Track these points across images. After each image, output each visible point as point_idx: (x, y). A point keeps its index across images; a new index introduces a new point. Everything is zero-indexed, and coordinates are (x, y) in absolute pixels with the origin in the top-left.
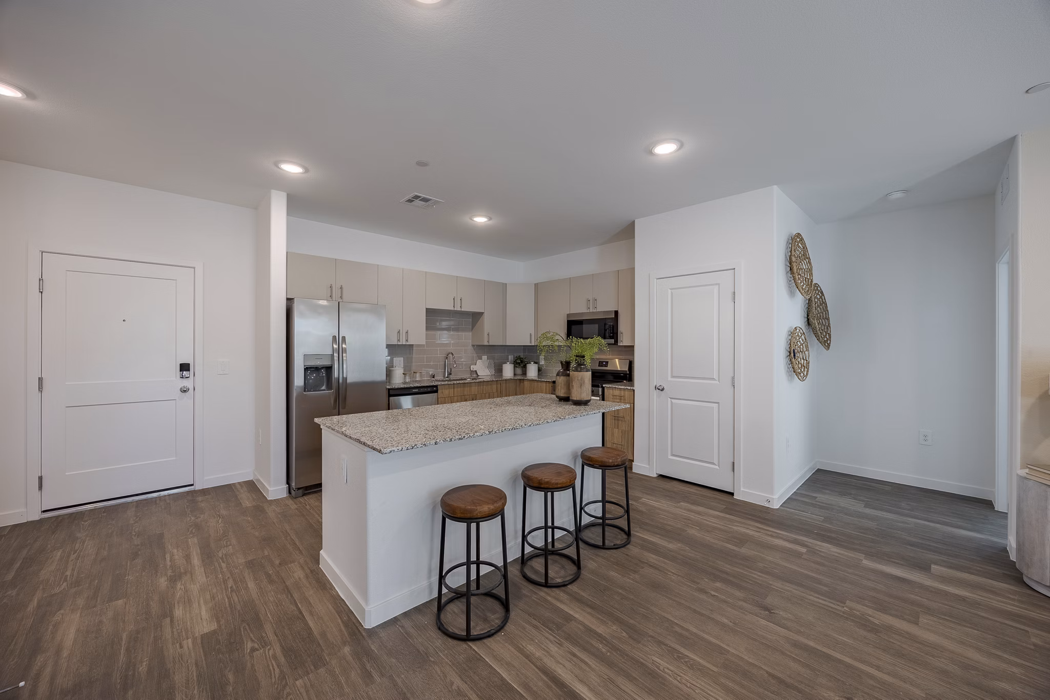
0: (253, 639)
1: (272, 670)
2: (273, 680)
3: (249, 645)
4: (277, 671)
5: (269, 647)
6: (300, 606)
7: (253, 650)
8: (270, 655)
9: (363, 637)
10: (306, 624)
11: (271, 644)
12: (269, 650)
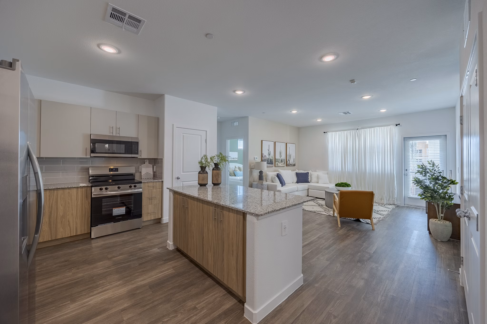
0: (329, 322)
1: (339, 303)
2: (342, 300)
3: (334, 321)
4: (338, 301)
5: (330, 312)
6: (299, 314)
7: (335, 317)
8: (333, 308)
9: (308, 283)
10: (310, 304)
11: (328, 312)
12: (331, 311)
